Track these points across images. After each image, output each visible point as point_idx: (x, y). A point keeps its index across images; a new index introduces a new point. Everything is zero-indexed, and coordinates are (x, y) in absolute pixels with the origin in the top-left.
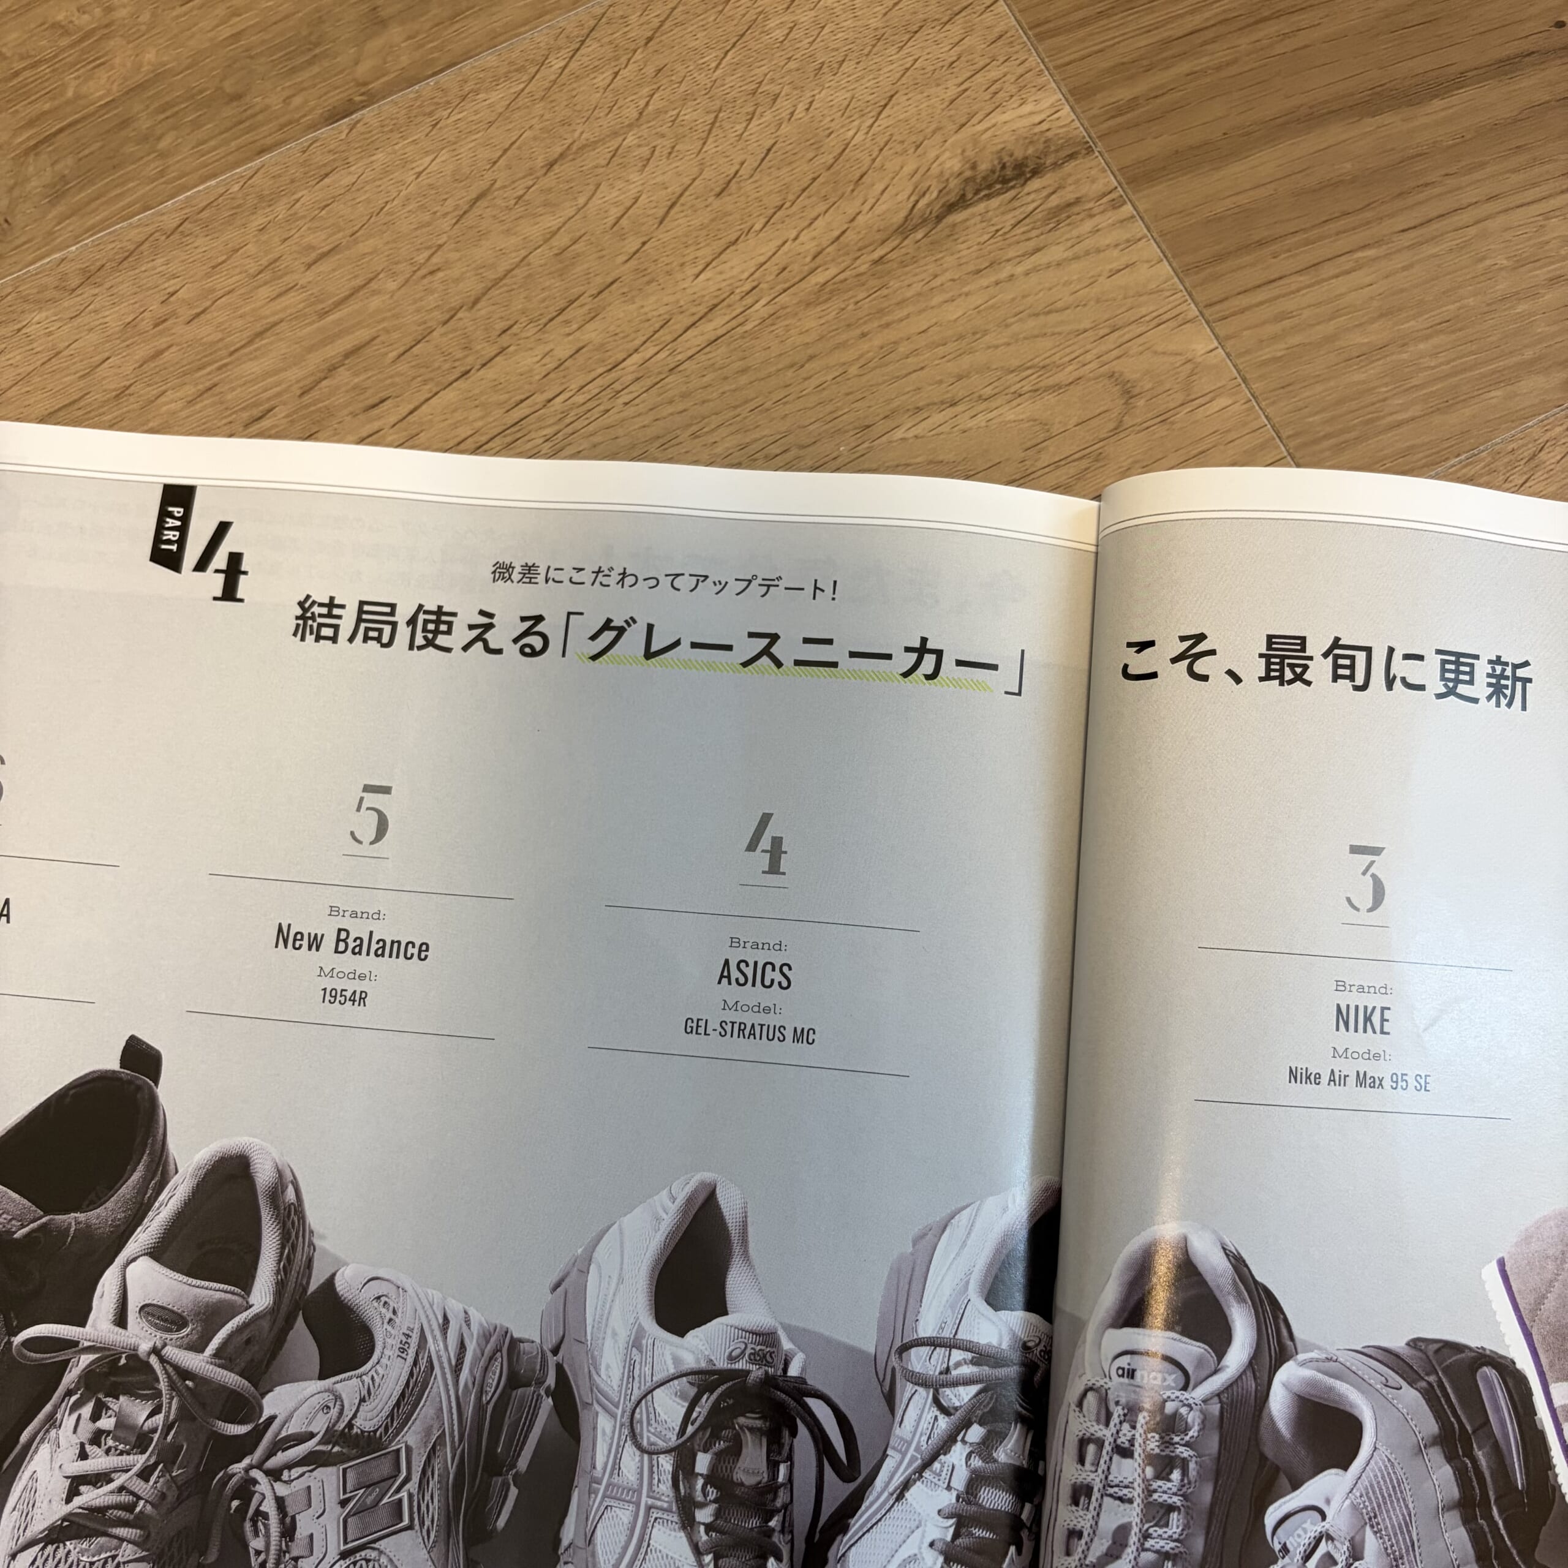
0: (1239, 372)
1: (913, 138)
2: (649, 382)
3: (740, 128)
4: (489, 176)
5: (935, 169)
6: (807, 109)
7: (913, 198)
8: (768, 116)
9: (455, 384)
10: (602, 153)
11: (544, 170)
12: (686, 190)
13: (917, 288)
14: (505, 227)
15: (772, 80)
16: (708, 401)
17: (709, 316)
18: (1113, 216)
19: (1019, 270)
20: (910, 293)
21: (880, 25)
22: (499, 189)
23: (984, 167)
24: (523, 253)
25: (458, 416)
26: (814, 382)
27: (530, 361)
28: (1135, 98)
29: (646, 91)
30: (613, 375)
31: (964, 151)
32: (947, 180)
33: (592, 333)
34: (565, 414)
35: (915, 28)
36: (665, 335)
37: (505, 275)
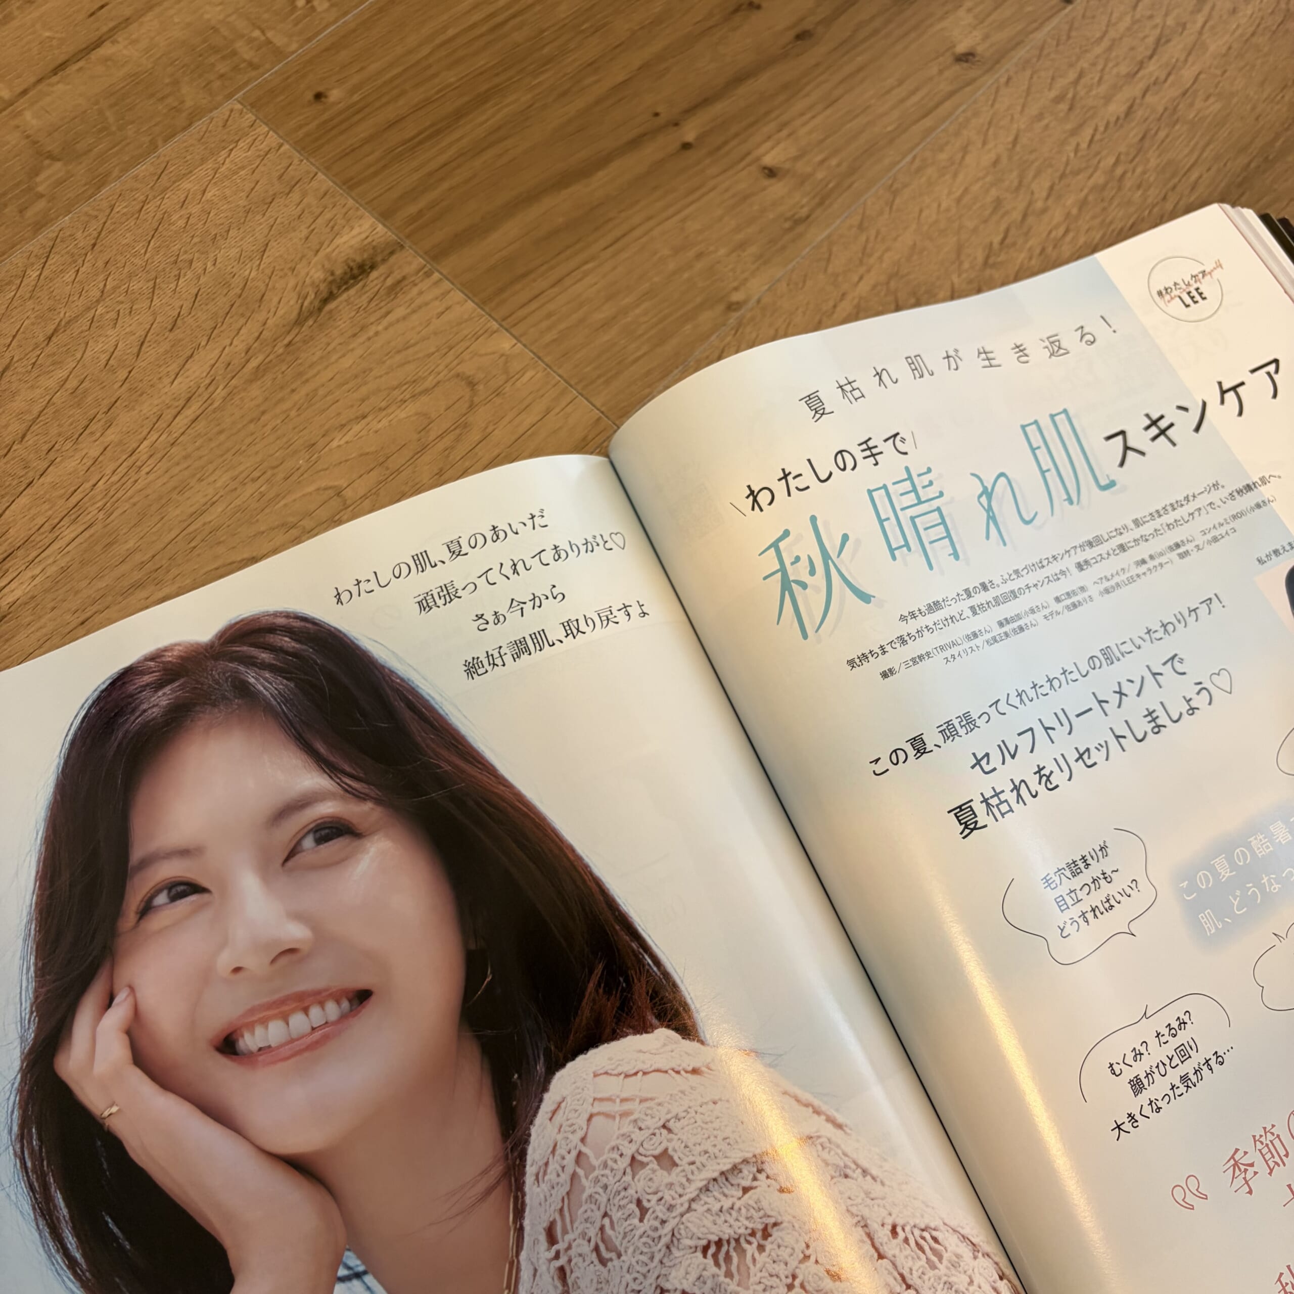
0: (534, 353)
1: (289, 265)
2: (159, 455)
3: (173, 286)
4: (8, 355)
5: (308, 281)
6: (214, 264)
7: (300, 301)
8: (189, 274)
9: (25, 493)
10: (84, 323)
11: (46, 342)
12: (148, 332)
13: (319, 354)
14: (29, 385)
15: (186, 252)
16: (204, 456)
17: (188, 405)
18: (428, 282)
19: (380, 328)
20: (315, 359)
21: (246, 203)
22: (18, 361)
23: (339, 272)
24: (48, 398)
25: (33, 512)
26: (269, 427)
27: (73, 464)
28: (421, 211)
29: (101, 277)
30: (134, 458)
31: (323, 266)
32: (318, 286)
33: (111, 436)
34: (108, 490)
35: (269, 200)
36: (161, 424)
37: (39, 416)
